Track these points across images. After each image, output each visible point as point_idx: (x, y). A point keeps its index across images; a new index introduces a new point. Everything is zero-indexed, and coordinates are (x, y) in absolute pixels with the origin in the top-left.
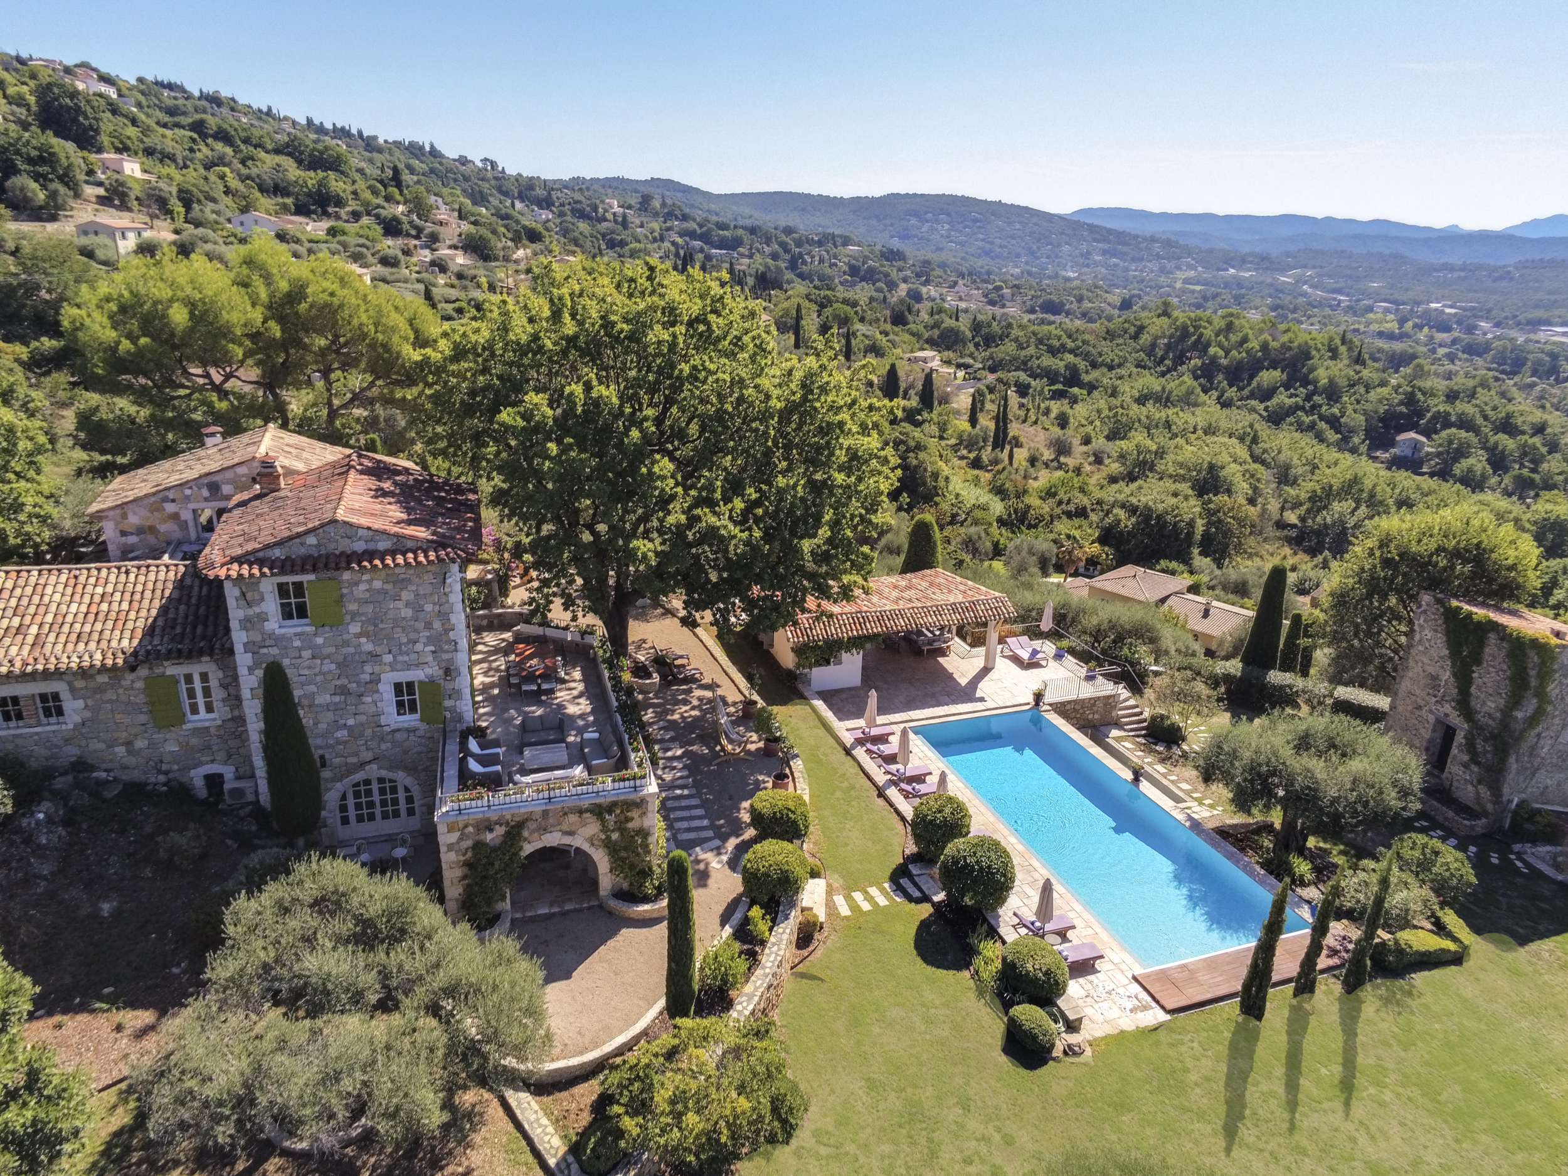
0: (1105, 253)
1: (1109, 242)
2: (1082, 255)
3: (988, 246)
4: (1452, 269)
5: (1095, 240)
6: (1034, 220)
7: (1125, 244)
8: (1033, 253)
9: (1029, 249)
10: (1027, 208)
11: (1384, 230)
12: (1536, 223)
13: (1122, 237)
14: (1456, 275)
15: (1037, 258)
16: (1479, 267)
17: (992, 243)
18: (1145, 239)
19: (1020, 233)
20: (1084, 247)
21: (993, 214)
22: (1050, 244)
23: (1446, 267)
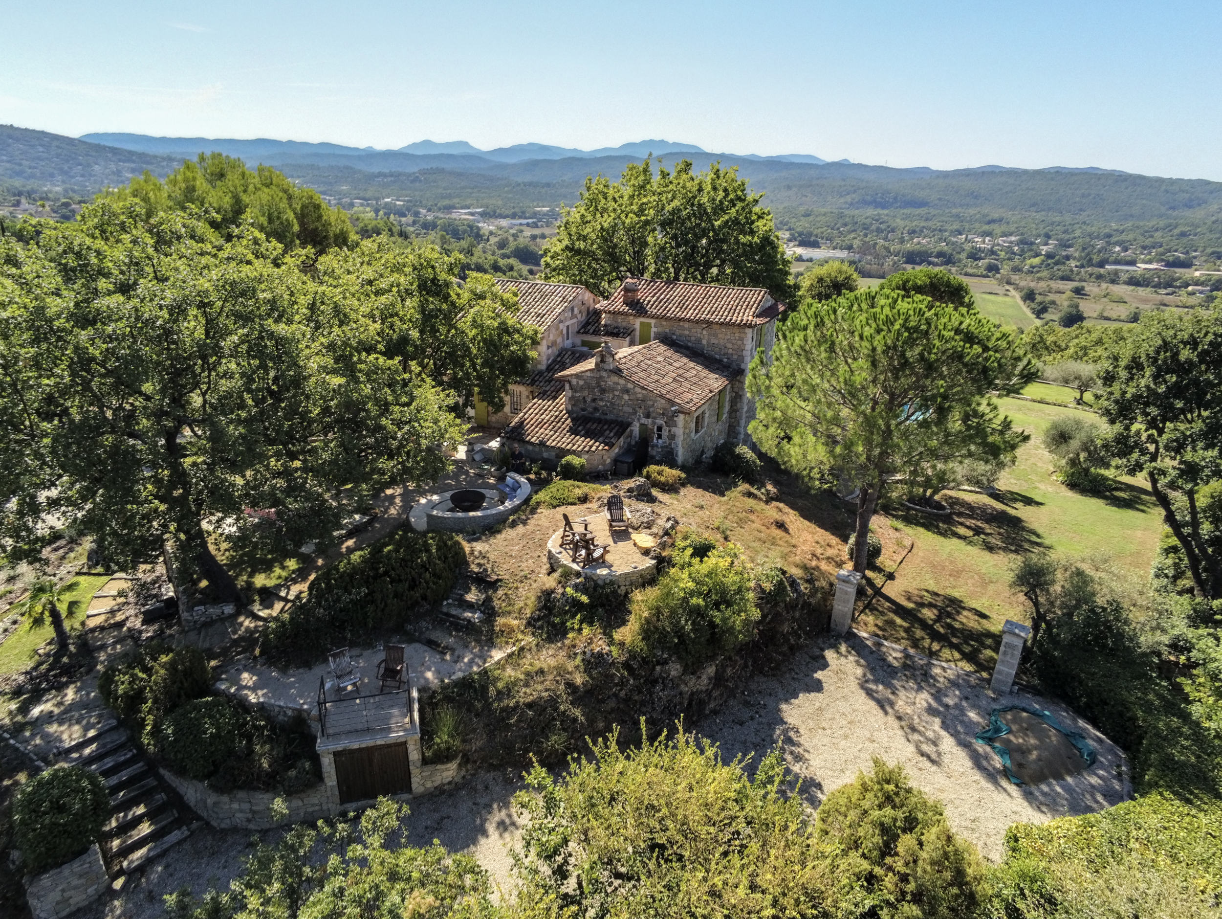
0: (133, 171)
1: (134, 162)
2: (113, 173)
3: (17, 168)
4: (385, 176)
5: (120, 160)
6: (55, 143)
7: (148, 163)
8: (66, 173)
9: (61, 169)
10: (43, 132)
11: (327, 150)
12: (415, 145)
13: (143, 157)
14: (390, 179)
15: (73, 177)
16: (400, 174)
17: (20, 165)
18: (163, 159)
19: (45, 155)
20: (113, 167)
21: (10, 137)
22: (80, 164)
23: (380, 174)
